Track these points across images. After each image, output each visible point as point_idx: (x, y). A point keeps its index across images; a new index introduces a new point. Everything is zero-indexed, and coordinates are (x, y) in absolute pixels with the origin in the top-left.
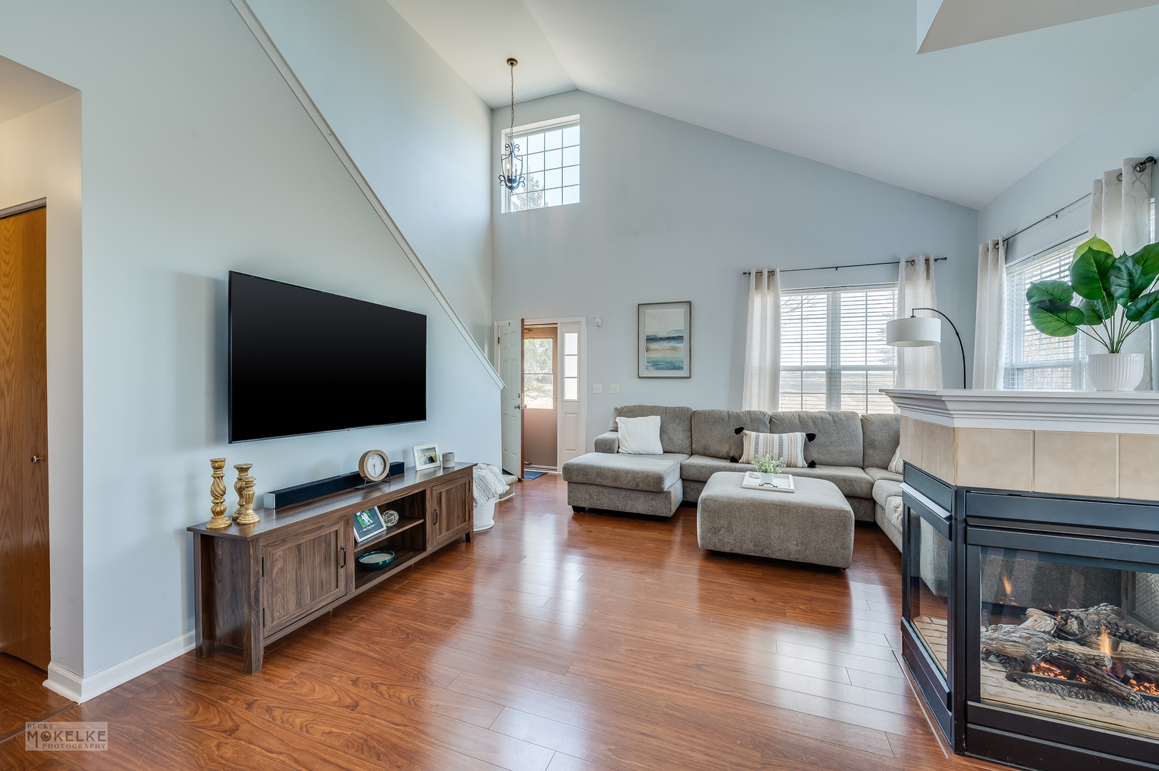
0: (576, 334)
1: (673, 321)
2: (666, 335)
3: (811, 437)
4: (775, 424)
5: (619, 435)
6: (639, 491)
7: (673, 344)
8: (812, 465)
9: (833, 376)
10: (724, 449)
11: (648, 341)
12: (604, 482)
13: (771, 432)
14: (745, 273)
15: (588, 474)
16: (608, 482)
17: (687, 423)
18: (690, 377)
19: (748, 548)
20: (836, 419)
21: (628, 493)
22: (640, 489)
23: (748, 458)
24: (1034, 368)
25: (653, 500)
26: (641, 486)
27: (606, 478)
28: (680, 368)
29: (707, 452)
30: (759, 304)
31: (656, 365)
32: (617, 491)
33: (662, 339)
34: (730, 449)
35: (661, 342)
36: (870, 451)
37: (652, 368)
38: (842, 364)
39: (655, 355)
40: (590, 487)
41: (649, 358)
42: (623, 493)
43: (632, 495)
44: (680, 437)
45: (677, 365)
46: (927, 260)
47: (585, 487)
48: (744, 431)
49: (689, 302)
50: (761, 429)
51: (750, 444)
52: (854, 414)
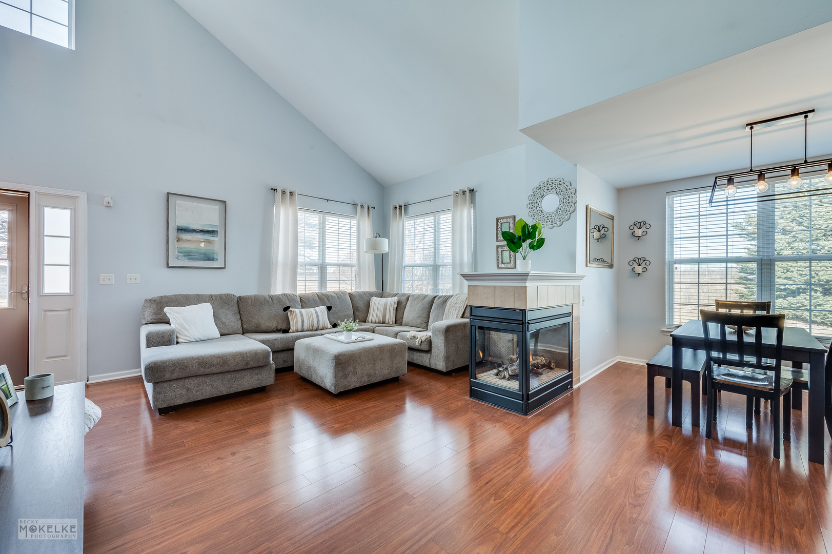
0: (67, 213)
1: (209, 217)
2: (201, 228)
3: (329, 308)
4: (305, 302)
5: (173, 326)
6: (249, 369)
7: (207, 237)
8: (335, 326)
9: (322, 268)
10: (273, 324)
11: (180, 231)
12: (208, 371)
13: (303, 307)
14: (272, 189)
15: (187, 367)
16: (214, 370)
17: (236, 308)
18: (225, 268)
19: (365, 381)
20: (339, 296)
21: (233, 375)
22: (249, 367)
23: (297, 328)
24: (413, 267)
25: (258, 374)
26: (252, 364)
27: (213, 365)
28: (213, 259)
29: (259, 329)
30: (283, 214)
31: (188, 255)
32: (220, 376)
33: (194, 231)
34: (278, 323)
35: (194, 233)
36: (357, 313)
37: (183, 258)
38: (327, 261)
39: (187, 246)
40: (187, 381)
41: (181, 248)
42: (228, 376)
43: (238, 376)
44: (233, 321)
45: (211, 256)
46: (368, 207)
47: (181, 382)
48: (291, 309)
49: (225, 202)
50: (297, 306)
51: (296, 317)
52: (344, 293)
